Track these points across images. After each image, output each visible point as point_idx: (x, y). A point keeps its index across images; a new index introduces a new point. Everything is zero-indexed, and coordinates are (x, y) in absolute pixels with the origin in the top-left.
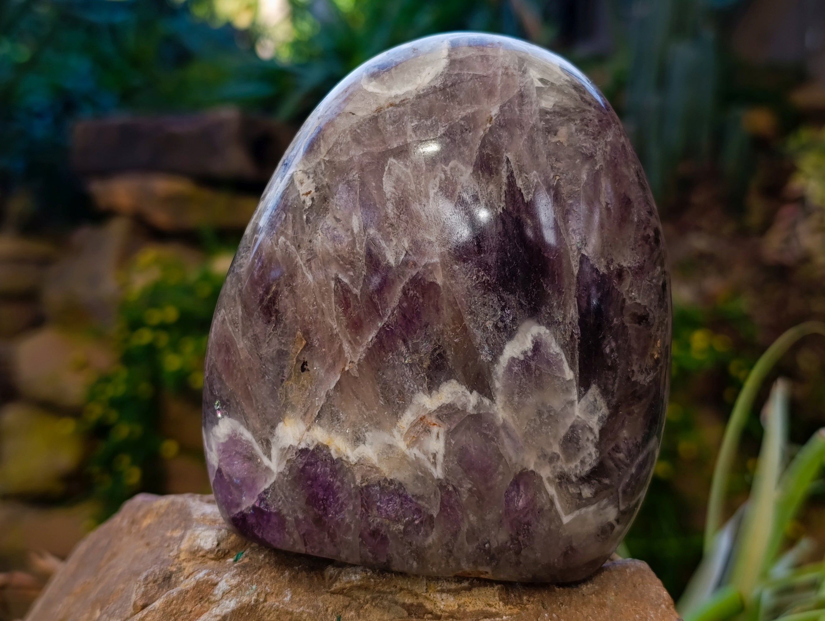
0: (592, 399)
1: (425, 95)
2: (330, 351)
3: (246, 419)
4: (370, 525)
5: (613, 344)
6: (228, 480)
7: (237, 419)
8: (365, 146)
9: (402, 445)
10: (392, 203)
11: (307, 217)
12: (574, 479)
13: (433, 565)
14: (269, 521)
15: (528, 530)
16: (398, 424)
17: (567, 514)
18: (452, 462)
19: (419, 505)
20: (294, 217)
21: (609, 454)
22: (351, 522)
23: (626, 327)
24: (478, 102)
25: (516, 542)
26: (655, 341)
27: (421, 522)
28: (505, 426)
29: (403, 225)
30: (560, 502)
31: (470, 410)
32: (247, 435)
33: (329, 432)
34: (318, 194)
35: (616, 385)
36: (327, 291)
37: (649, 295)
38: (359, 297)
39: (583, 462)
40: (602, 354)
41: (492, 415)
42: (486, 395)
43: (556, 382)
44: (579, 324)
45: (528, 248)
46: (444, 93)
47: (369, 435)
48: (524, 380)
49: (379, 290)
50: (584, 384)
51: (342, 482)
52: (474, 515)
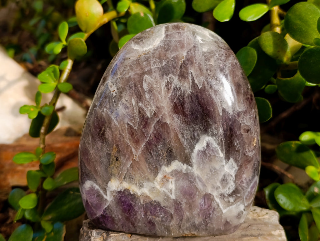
0: (231, 164)
1: (157, 49)
2: (127, 152)
3: (97, 180)
4: (148, 219)
5: (238, 142)
6: (91, 205)
7: (92, 181)
8: (135, 71)
9: (158, 187)
10: (147, 93)
11: (114, 100)
12: (226, 195)
13: (173, 232)
14: (108, 220)
15: (210, 216)
16: (156, 179)
17: (224, 209)
18: (178, 192)
19: (167, 210)
20: (109, 101)
21: (239, 184)
22: (140, 218)
23: (242, 135)
24: (178, 51)
25: (205, 221)
26: (254, 139)
27: (168, 216)
28: (198, 177)
29: (152, 101)
30: (222, 205)
31: (184, 171)
32: (97, 187)
33: (129, 184)
34: (118, 91)
35: (240, 157)
36: (124, 129)
37: (250, 121)
38: (137, 130)
39: (229, 188)
40: (234, 146)
41: (193, 173)
42: (189, 165)
43: (216, 158)
44: (224, 135)
45: (202, 107)
46: (164, 48)
47: (145, 184)
48: (204, 158)
49: (145, 127)
50: (228, 158)
51: (136, 203)
52: (188, 212)
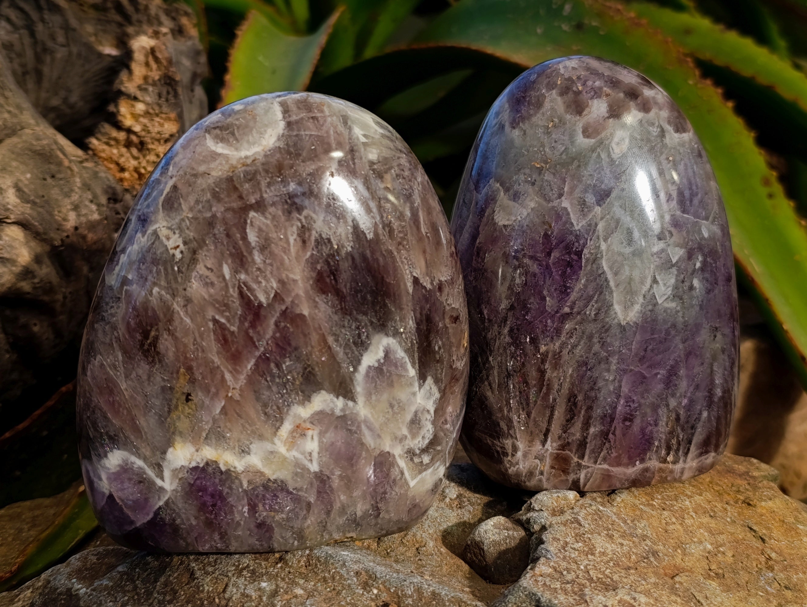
0: (428, 388)
1: (272, 155)
2: (213, 382)
3: (137, 449)
4: (257, 519)
5: (440, 343)
6: (121, 504)
7: (125, 450)
8: (226, 203)
9: (282, 449)
10: (258, 251)
11: (178, 268)
12: (418, 452)
13: (311, 540)
14: (163, 531)
15: (385, 497)
16: (278, 434)
17: (413, 479)
18: (325, 456)
19: (300, 496)
20: (166, 269)
21: (440, 427)
22: (241, 520)
23: (447, 327)
24: (319, 159)
25: (376, 509)
26: (465, 333)
27: (301, 508)
28: (365, 421)
29: (269, 268)
30: (408, 472)
31: (338, 413)
32: (139, 463)
33: (216, 449)
34: (186, 247)
35: (444, 374)
36: (206, 331)
37: (459, 299)
38: (236, 333)
39: (423, 438)
40: (434, 352)
41: (356, 414)
42: (349, 399)
43: (403, 379)
44: (417, 332)
45: (374, 277)
46: (289, 153)
47: (253, 447)
48: (378, 382)
49: (253, 325)
50: (422, 377)
51: (230, 488)
52: (344, 495)
